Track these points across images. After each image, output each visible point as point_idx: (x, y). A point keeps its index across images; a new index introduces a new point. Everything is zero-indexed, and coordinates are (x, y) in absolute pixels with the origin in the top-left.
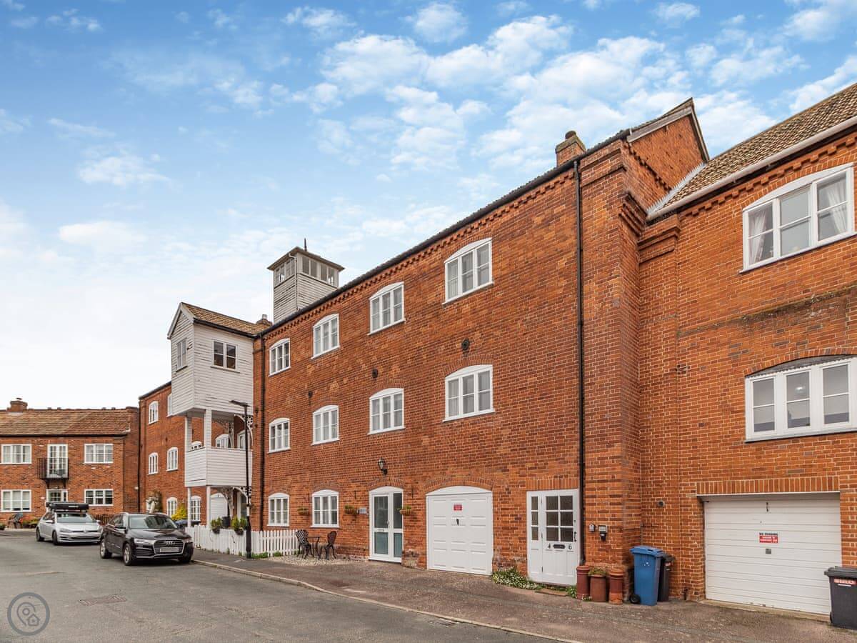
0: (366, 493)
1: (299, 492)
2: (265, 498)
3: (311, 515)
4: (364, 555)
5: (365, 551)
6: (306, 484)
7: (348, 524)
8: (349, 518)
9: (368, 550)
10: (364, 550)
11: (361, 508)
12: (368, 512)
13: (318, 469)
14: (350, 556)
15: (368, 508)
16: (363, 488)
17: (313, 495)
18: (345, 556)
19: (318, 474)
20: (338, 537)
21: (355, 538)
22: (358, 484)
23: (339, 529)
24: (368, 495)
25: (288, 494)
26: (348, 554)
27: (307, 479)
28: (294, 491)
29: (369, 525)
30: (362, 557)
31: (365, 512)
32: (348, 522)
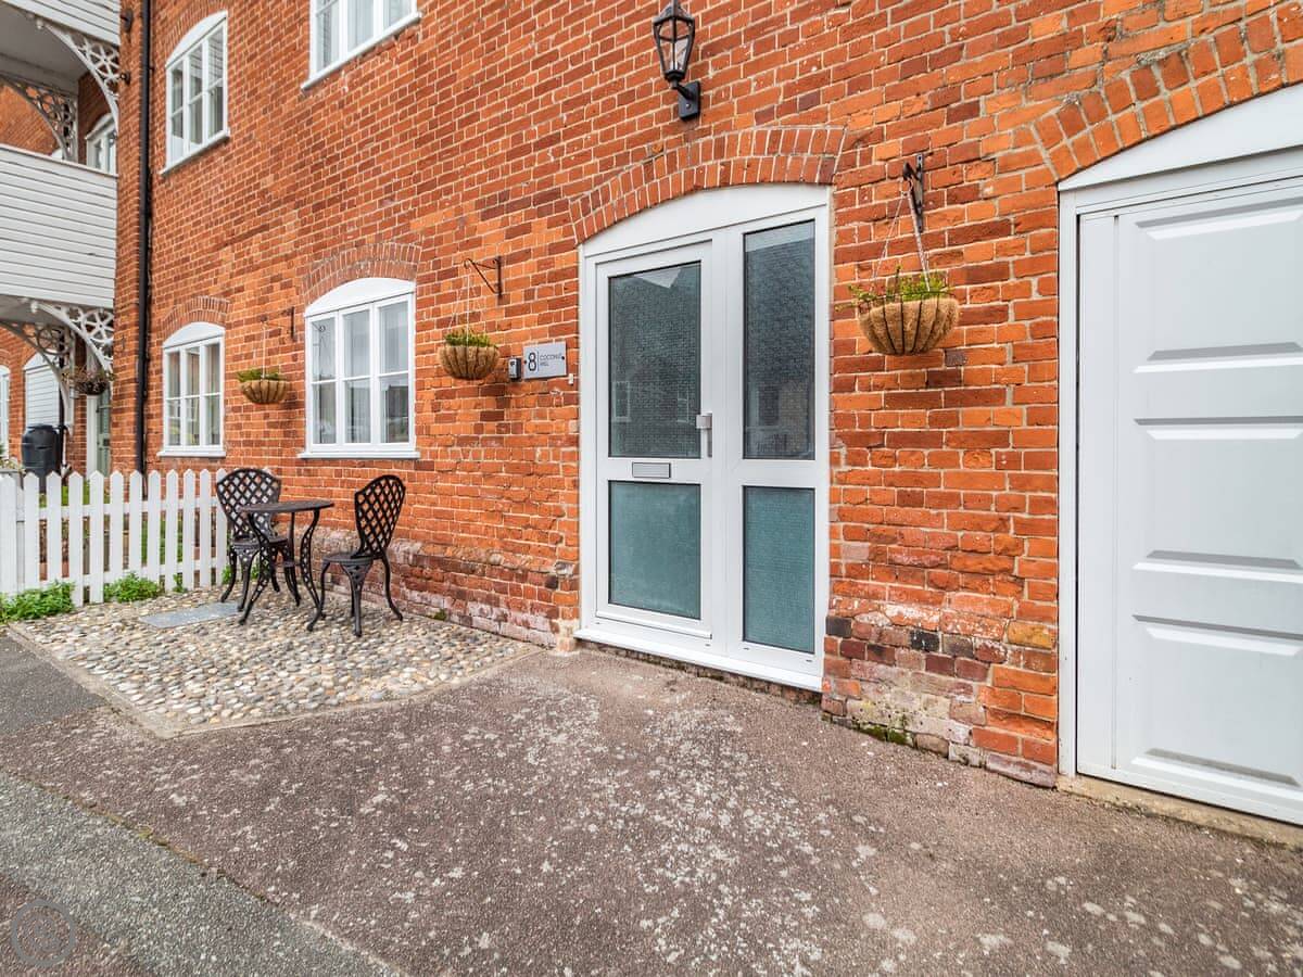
0: (561, 261)
1: (259, 310)
2: (154, 351)
3: (301, 405)
4: (552, 614)
5: (557, 593)
6: (280, 268)
7: (462, 441)
8: (467, 408)
9: (574, 585)
10: (553, 583)
11: (529, 349)
12: (573, 367)
13: (327, 192)
14: (474, 609)
15: (573, 344)
16: (543, 235)
17: (310, 310)
18: (446, 604)
19: (329, 214)
20: (414, 506)
21: (499, 514)
22: (518, 217)
23: (418, 465)
24: (575, 272)
25: (222, 323)
26: (460, 596)
27: (286, 247)
28: (241, 310)
29: (575, 441)
30: (539, 620)
31: (557, 368)
32: (464, 427)
